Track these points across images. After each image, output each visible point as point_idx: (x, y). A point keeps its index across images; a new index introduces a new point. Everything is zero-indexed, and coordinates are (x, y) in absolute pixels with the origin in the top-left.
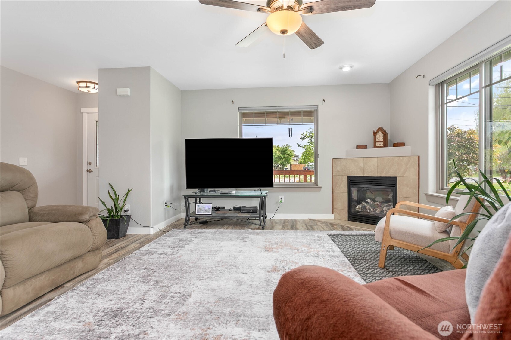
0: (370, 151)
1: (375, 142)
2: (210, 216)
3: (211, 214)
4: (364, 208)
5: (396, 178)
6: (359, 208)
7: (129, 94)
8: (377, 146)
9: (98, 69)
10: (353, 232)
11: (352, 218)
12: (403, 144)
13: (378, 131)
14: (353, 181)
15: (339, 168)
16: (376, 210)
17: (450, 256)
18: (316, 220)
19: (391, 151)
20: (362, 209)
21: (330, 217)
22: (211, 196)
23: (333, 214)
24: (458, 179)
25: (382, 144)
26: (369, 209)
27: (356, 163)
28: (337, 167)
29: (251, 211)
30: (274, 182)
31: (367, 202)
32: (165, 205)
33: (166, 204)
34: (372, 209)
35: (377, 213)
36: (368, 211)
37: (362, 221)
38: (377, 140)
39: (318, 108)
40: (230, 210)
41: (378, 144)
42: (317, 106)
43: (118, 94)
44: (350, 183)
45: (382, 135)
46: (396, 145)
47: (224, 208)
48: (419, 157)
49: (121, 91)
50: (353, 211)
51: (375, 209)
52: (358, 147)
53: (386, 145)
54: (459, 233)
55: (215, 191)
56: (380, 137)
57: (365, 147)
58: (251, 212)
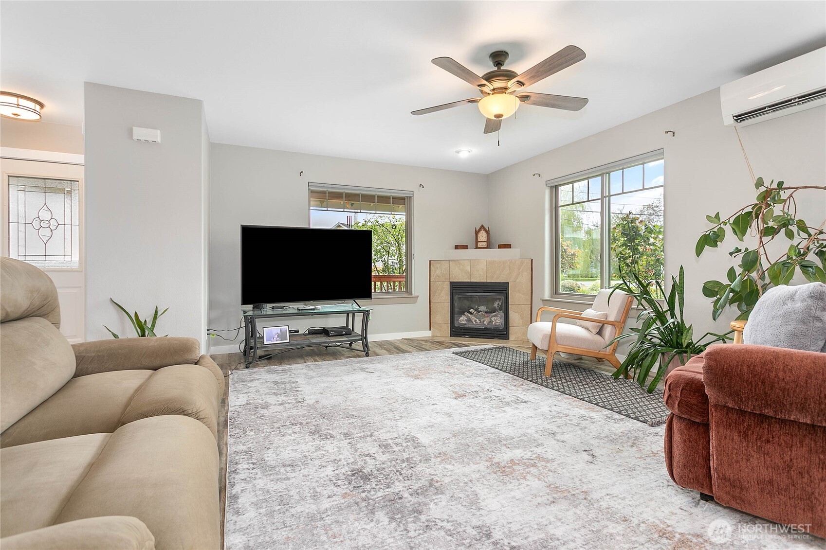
0: (471, 253)
1: (477, 242)
2: (288, 345)
3: (288, 341)
4: (469, 320)
5: (508, 283)
6: (463, 320)
7: (159, 140)
8: (479, 246)
9: (85, 82)
10: (472, 348)
11: (454, 333)
12: (508, 246)
13: (480, 230)
14: (457, 289)
15: (438, 272)
16: (484, 321)
17: (609, 355)
18: (414, 340)
19: (495, 253)
20: (466, 321)
21: (428, 334)
22: (290, 315)
23: (430, 330)
24: (622, 282)
25: (485, 245)
26: (475, 321)
27: (461, 266)
28: (435, 271)
29: (344, 333)
30: (373, 291)
31: (471, 313)
32: (208, 334)
33: (209, 332)
34: (478, 321)
35: (485, 325)
36: (474, 323)
37: (468, 335)
38: (479, 240)
39: (413, 194)
40: (304, 334)
41: (480, 244)
42: (412, 192)
43: (135, 137)
44: (453, 289)
45: (485, 233)
46: (500, 247)
47: (297, 331)
48: (532, 260)
49: (139, 133)
50: (456, 325)
51: (482, 320)
52: (457, 247)
53: (489, 246)
54: (615, 332)
55: (282, 307)
56: (483, 236)
57: (465, 247)
58: (343, 335)
